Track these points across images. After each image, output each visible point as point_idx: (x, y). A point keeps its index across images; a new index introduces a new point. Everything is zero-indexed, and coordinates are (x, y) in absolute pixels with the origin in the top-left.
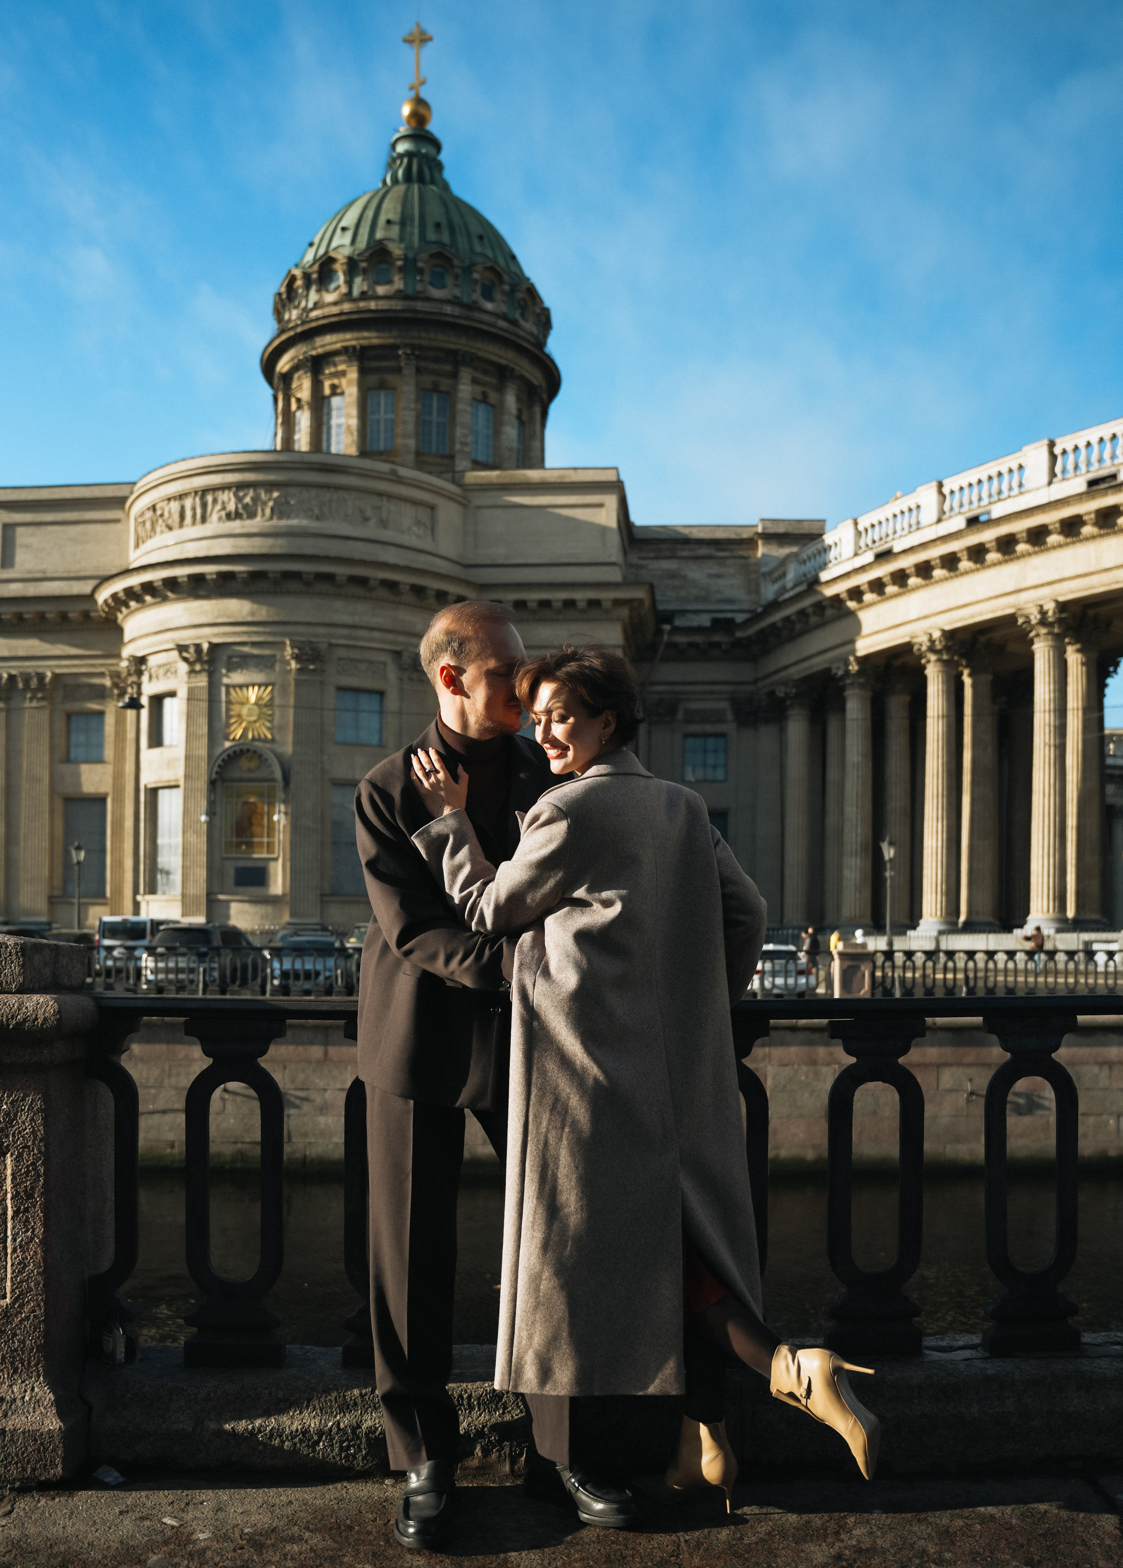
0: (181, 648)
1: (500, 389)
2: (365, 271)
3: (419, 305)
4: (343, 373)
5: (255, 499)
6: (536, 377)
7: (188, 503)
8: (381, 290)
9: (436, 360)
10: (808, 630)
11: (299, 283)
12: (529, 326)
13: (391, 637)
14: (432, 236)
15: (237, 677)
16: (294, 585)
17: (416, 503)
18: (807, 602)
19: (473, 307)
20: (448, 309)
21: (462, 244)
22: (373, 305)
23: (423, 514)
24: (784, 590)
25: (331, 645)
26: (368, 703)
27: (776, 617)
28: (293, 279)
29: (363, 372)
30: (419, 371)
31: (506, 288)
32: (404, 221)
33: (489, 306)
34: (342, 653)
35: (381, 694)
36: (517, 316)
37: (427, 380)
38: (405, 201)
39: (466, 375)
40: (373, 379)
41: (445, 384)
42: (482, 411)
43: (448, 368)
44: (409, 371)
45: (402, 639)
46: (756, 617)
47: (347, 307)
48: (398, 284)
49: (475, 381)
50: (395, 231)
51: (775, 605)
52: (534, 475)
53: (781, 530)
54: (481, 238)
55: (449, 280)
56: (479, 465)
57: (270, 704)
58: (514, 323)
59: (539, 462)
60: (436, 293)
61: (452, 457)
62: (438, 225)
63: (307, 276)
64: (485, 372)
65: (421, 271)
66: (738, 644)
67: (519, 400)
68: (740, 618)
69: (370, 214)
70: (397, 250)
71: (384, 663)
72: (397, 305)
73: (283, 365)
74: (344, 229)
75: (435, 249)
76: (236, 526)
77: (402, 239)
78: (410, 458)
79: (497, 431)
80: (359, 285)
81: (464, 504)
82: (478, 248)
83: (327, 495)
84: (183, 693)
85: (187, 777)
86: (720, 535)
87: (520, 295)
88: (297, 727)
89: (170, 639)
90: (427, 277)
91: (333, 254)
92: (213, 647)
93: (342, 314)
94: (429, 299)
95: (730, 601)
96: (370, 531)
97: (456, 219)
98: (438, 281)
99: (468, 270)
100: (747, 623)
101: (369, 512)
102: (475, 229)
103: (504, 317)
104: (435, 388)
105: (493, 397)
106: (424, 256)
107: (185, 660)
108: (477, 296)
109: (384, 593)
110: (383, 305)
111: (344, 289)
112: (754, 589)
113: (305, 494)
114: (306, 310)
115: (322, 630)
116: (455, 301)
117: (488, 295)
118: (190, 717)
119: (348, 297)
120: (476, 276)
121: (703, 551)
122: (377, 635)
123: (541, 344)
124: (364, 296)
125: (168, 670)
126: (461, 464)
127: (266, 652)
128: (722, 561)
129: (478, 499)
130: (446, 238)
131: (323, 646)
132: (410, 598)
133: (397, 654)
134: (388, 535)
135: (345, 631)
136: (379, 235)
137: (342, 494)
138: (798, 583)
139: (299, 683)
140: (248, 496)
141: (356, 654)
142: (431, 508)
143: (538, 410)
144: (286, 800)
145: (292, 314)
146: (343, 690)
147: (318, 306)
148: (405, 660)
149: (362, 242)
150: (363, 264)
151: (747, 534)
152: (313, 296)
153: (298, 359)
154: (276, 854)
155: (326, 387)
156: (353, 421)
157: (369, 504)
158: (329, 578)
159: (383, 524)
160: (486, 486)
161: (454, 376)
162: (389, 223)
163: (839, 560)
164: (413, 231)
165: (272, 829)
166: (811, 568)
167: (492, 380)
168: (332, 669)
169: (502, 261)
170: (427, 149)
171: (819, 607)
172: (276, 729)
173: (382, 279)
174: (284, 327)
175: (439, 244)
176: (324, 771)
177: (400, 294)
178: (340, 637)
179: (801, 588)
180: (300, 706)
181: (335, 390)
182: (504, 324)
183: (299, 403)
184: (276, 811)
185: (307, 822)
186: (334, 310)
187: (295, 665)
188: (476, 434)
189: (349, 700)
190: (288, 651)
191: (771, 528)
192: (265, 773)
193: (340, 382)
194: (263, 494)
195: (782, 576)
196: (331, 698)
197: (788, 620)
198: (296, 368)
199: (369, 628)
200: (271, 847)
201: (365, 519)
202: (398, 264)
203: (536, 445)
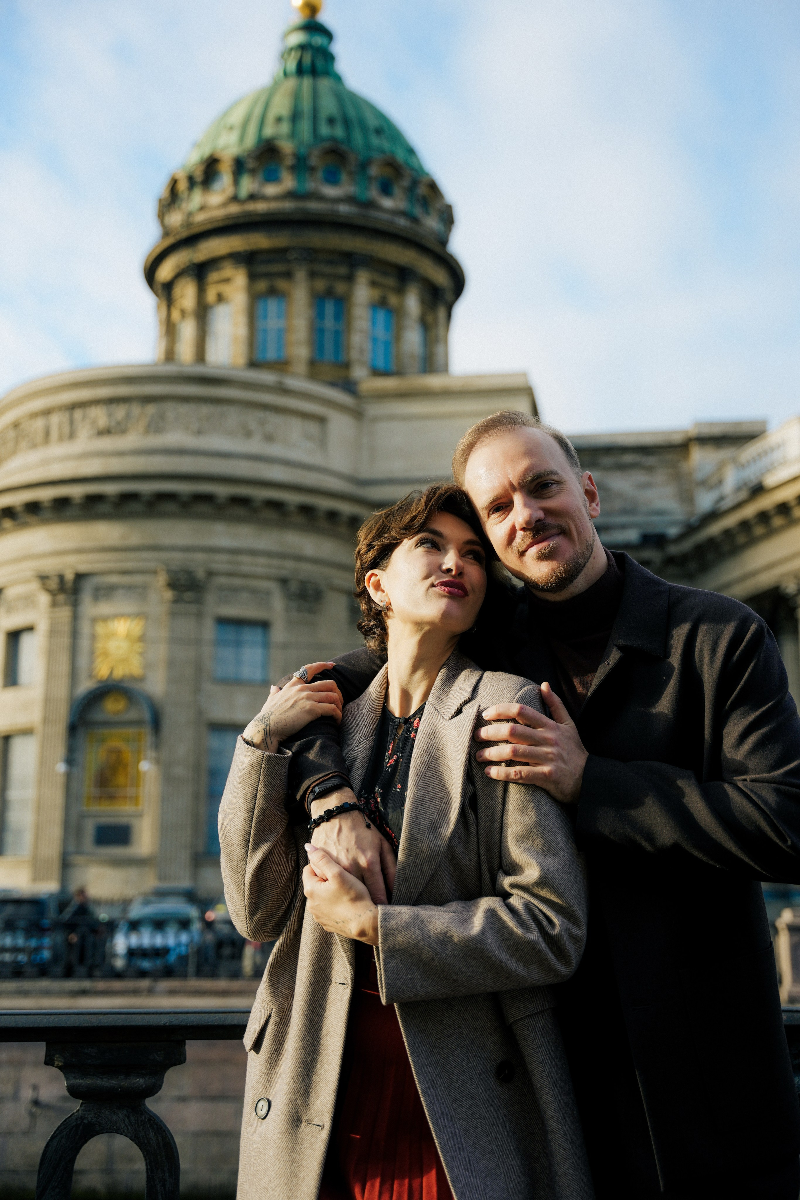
0: (43, 578)
1: (400, 291)
2: (253, 172)
3: (313, 206)
4: (227, 280)
5: (128, 416)
6: (440, 277)
7: (55, 419)
8: (271, 190)
9: (331, 263)
10: (753, 541)
11: (182, 186)
12: (432, 223)
13: (275, 562)
14: (324, 130)
15: (104, 608)
16: (170, 507)
17: (304, 416)
18: (749, 511)
19: (370, 204)
20: (344, 209)
21: (358, 138)
22: (261, 207)
23: (313, 428)
24: (722, 498)
25: (211, 574)
26: (251, 635)
27: (715, 529)
28: (174, 183)
29: (252, 277)
30: (313, 275)
31: (406, 183)
32: (295, 117)
33: (387, 203)
34: (222, 580)
35: (264, 625)
36: (418, 211)
37: (321, 285)
38: (296, 96)
39: (363, 278)
40: (262, 285)
41: (340, 288)
42: (381, 315)
43: (342, 270)
44: (301, 275)
45: (290, 564)
46: (691, 529)
47: (234, 209)
48: (288, 182)
49: (373, 284)
50: (285, 128)
51: (713, 515)
52: (436, 381)
53: (717, 431)
54: (379, 132)
55: (344, 177)
56: (377, 372)
57: (142, 639)
58: (415, 220)
59: (445, 369)
60: (330, 191)
61: (347, 365)
62: (331, 121)
63: (191, 180)
64: (385, 273)
65: (312, 169)
66: (671, 561)
67: (422, 302)
68: (673, 531)
69: (258, 111)
70: (287, 147)
71: (268, 593)
72: (288, 205)
73: (165, 272)
74: (231, 128)
75: (327, 145)
76: (107, 443)
77: (293, 135)
78: (301, 367)
79: (397, 337)
80: (247, 185)
81: (358, 414)
82: (375, 141)
83: (205, 410)
84: (43, 627)
85: (46, 720)
86: (647, 440)
87: (422, 190)
88: (171, 663)
89: (29, 568)
90: (320, 174)
91: (217, 155)
92: (80, 577)
93: (228, 217)
94: (320, 198)
95: (660, 513)
96: (255, 446)
97: (352, 113)
98: (332, 179)
99: (364, 166)
100: (681, 537)
101: (253, 425)
102: (372, 122)
103: (403, 214)
104: (329, 293)
105: (393, 300)
106: (316, 152)
107: (48, 590)
108: (373, 193)
109: (271, 514)
110: (273, 206)
111: (230, 191)
112: (687, 498)
113: (184, 409)
114: (190, 214)
115: (200, 557)
116: (351, 200)
117: (386, 189)
118: (50, 654)
119: (235, 199)
120: (374, 171)
121: (628, 458)
122: (262, 560)
123: (444, 242)
124: (252, 197)
125: (28, 600)
126: (359, 372)
127: (138, 579)
128: (650, 469)
129: (374, 409)
130: (339, 132)
131: (200, 574)
132: (300, 519)
133: (284, 581)
134: (275, 450)
135: (224, 557)
136: (269, 131)
137: (225, 408)
138: (738, 489)
139: (173, 614)
140: (120, 412)
141: (237, 582)
142: (322, 420)
143: (441, 313)
144: (157, 746)
145: (175, 219)
146: (223, 622)
147: (202, 208)
148: (294, 587)
149: (250, 141)
150: (251, 164)
151: (677, 439)
152: (197, 198)
153: (182, 266)
154: (140, 808)
155: (211, 295)
156: (241, 330)
157: (252, 418)
158: (207, 498)
159: (269, 438)
160: (383, 396)
161: (350, 279)
162: (279, 120)
163: (784, 463)
164: (305, 127)
165: (137, 779)
166: (751, 474)
167: (391, 282)
168: (210, 598)
169: (400, 156)
170: (319, 40)
171: (764, 517)
172: (147, 666)
173: (272, 177)
174: (166, 233)
175: (333, 139)
176: (200, 713)
177: (291, 195)
178: (220, 563)
179: (743, 495)
180: (174, 640)
181: (220, 298)
182: (402, 222)
183: (183, 313)
184: (145, 759)
185: (180, 771)
186: (220, 213)
187: (169, 595)
188: (374, 340)
189: (230, 633)
190: (162, 579)
191: (707, 431)
192: (133, 715)
193: (227, 290)
194: (136, 409)
195: (720, 482)
196: (209, 631)
197: (727, 533)
198: (179, 275)
199: (253, 553)
200: (135, 800)
201: (248, 434)
202: (289, 161)
203: (440, 349)
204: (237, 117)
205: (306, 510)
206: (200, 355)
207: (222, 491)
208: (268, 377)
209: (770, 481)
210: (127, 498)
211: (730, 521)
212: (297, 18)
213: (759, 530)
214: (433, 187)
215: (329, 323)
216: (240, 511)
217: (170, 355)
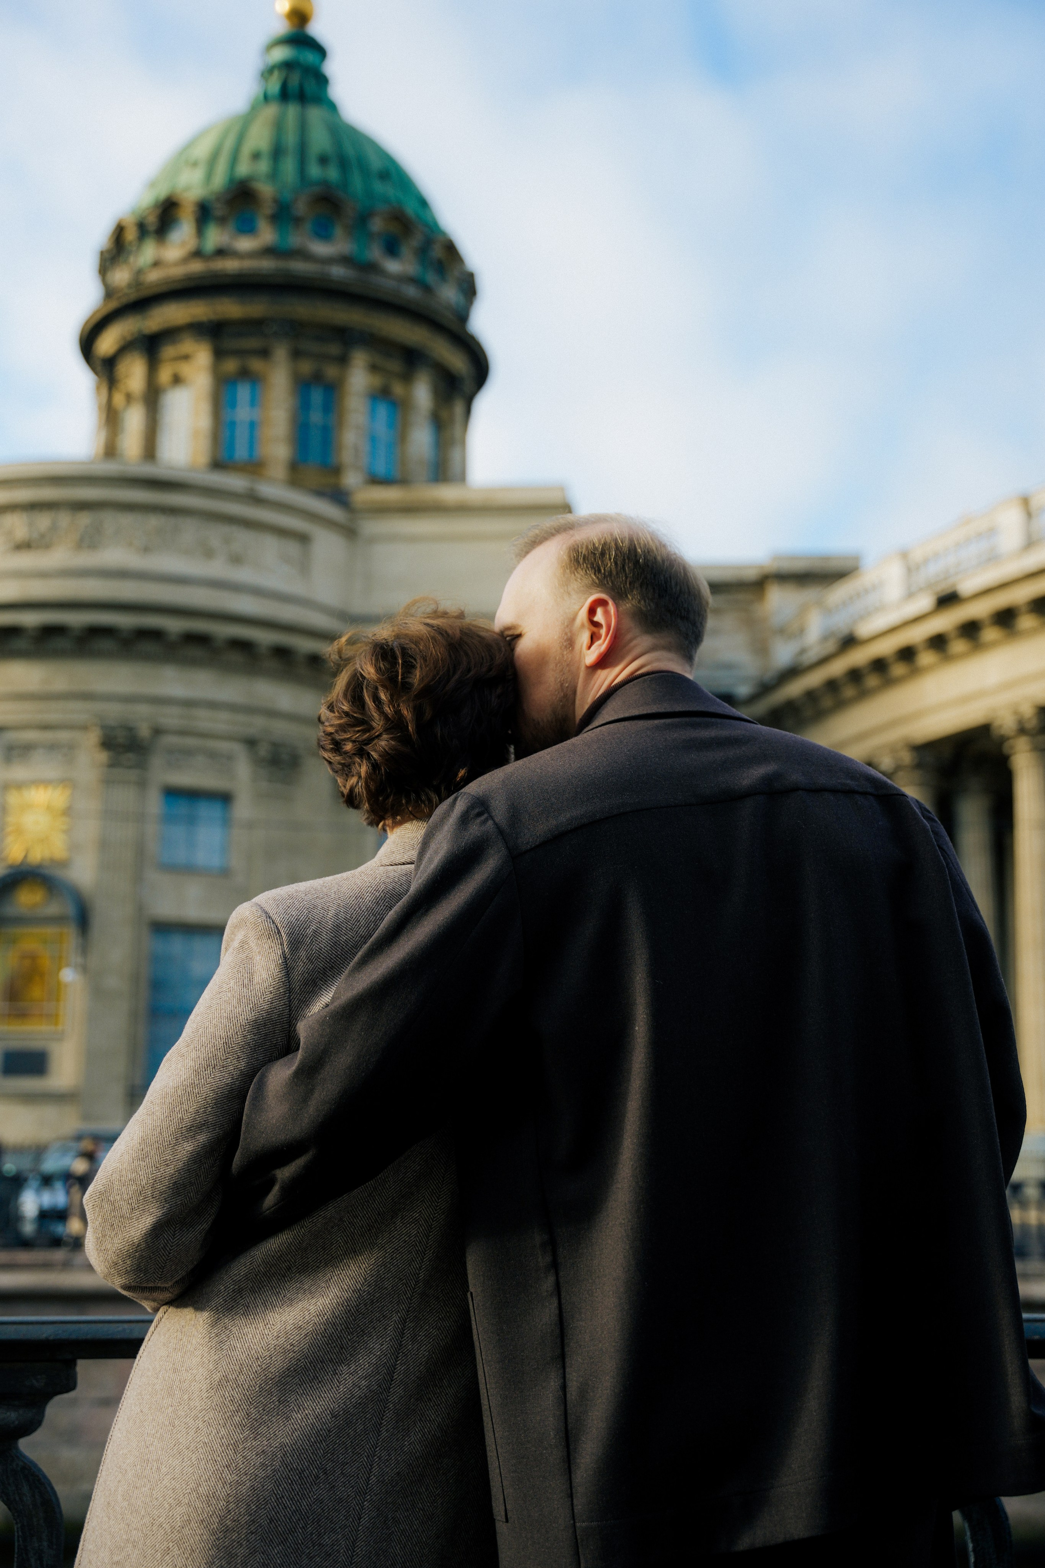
1: (407, 378)
2: (222, 221)
3: (299, 267)
4: (186, 357)
5: (54, 528)
6: (457, 362)
8: (245, 244)
9: (320, 340)
10: (841, 705)
11: (131, 235)
12: (449, 294)
13: (241, 718)
14: (315, 171)
15: (18, 772)
16: (106, 644)
17: (282, 532)
18: (838, 667)
19: (371, 267)
20: (338, 272)
21: (357, 183)
22: (230, 265)
23: (292, 548)
24: (804, 651)
25: (158, 731)
26: (208, 811)
27: (795, 689)
28: (120, 230)
29: (219, 354)
30: (296, 354)
31: (417, 242)
32: (277, 152)
33: (393, 266)
34: (172, 740)
35: (225, 798)
36: (431, 278)
37: (306, 367)
38: (279, 126)
39: (359, 360)
40: (231, 365)
41: (331, 371)
42: (382, 411)
43: (334, 349)
44: (281, 353)
45: (259, 721)
46: (765, 688)
47: (197, 267)
48: (266, 235)
49: (374, 368)
50: (263, 167)
51: (792, 672)
52: (447, 493)
53: (799, 566)
54: (383, 177)
55: (338, 232)
56: (375, 480)
57: (68, 812)
58: (427, 289)
59: (461, 478)
60: (320, 249)
61: (336, 470)
62: (323, 160)
63: (142, 227)
64: (388, 356)
65: (297, 221)
67: (435, 393)
68: (743, 690)
69: (229, 145)
70: (266, 190)
71: (230, 758)
72: (267, 265)
73: (107, 344)
74: (195, 164)
75: (319, 190)
76: (26, 561)
77: (274, 175)
78: (279, 471)
79: (403, 437)
80: (215, 237)
81: (350, 532)
82: (379, 187)
83: (154, 521)
87: (437, 252)
88: (104, 845)
90: (308, 226)
91: (177, 198)
93: (189, 278)
94: (308, 257)
95: (728, 666)
96: (217, 569)
97: (350, 151)
98: (323, 233)
99: (363, 219)
100: (753, 699)
101: (215, 543)
102: (376, 164)
103: (413, 281)
104: (317, 378)
105: (398, 389)
106: (303, 199)
108: (375, 253)
109: (236, 657)
110: (247, 265)
111: (191, 243)
112: (761, 649)
113: (126, 520)
114: (140, 272)
115: (143, 710)
116: (346, 260)
117: (392, 249)
119: (197, 254)
120: (377, 225)
122: (224, 716)
123: (463, 317)
124: (221, 252)
126: (351, 479)
127: (63, 736)
129: (371, 527)
130: (333, 174)
131: (144, 731)
132: (273, 664)
133: (251, 743)
134: (243, 575)
135: (175, 710)
136: (244, 169)
138: (825, 639)
139: (108, 782)
140: (44, 521)
141: (190, 742)
142: (303, 539)
143: (458, 408)
144: (84, 949)
145: (121, 276)
146: (172, 793)
147: (156, 264)
148: (263, 750)
149: (219, 180)
150: (219, 210)
151: (751, 574)
152: (149, 252)
153: (129, 338)
154: (60, 1028)
155: (165, 375)
156: (204, 421)
157: (215, 534)
158: (155, 635)
159: (236, 560)
160: (383, 510)
161: (343, 360)
162: (256, 156)
163: (881, 608)
164: (289, 166)
165: (56, 992)
166: (840, 622)
167: (395, 365)
168: (157, 762)
169: (410, 208)
170: (310, 57)
171: (855, 675)
172: (74, 847)
173: (247, 228)
174: (109, 293)
175: (325, 183)
176: (140, 908)
177: (269, 251)
178: (170, 718)
179: (831, 647)
180: (108, 815)
181: (177, 380)
182: (411, 292)
183: (129, 397)
184: (68, 965)
185: (113, 982)
186: (178, 272)
187: (103, 757)
188: (373, 439)
189: (182, 808)
190: (92, 738)
191: (787, 566)
192: (54, 909)
193: (185, 369)
194: (64, 519)
195: (802, 631)
196: (154, 803)
197: (811, 695)
198: (125, 348)
199: (213, 705)
200: (53, 1017)
201: (209, 554)
202: (268, 209)
203: (455, 454)
204: (202, 151)
205: (282, 653)
206: (150, 450)
207: (174, 626)
208: (235, 482)
209: (864, 630)
210: (50, 632)
211: (814, 679)
212: (281, 27)
213: (849, 692)
214: (451, 250)
215: (316, 417)
216: (196, 652)
217: (111, 451)
